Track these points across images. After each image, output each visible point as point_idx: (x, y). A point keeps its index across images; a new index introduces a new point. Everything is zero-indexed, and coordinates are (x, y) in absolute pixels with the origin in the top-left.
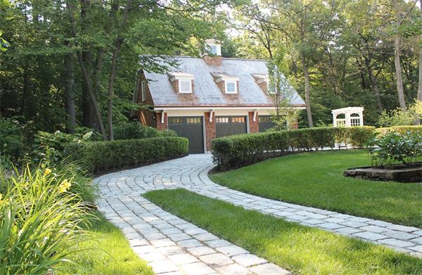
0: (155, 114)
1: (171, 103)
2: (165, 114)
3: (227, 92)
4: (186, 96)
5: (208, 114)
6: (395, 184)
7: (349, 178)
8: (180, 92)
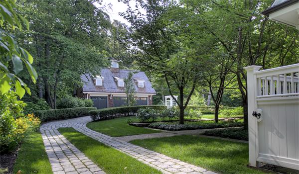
0: (84, 94)
1: (91, 90)
2: (89, 95)
3: (119, 86)
4: (99, 87)
5: (110, 96)
6: (139, 128)
7: (131, 126)
8: (97, 85)
